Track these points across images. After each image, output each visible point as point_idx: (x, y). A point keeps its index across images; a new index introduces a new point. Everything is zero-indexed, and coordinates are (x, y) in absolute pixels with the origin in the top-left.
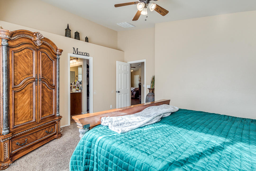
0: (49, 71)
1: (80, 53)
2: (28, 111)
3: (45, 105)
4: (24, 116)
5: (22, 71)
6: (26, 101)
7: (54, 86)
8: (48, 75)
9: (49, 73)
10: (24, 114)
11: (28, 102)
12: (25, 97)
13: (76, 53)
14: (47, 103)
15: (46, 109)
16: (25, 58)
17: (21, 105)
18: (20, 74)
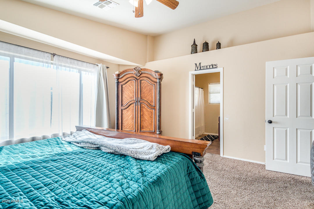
0: (149, 94)
1: (204, 67)
2: (131, 123)
3: (145, 122)
4: (128, 126)
5: (127, 96)
6: (129, 116)
7: (154, 107)
8: (148, 98)
9: (149, 96)
10: (128, 125)
11: (130, 117)
12: (128, 113)
13: (199, 69)
14: (147, 120)
15: (146, 125)
16: (129, 87)
17: (127, 118)
18: (126, 98)
